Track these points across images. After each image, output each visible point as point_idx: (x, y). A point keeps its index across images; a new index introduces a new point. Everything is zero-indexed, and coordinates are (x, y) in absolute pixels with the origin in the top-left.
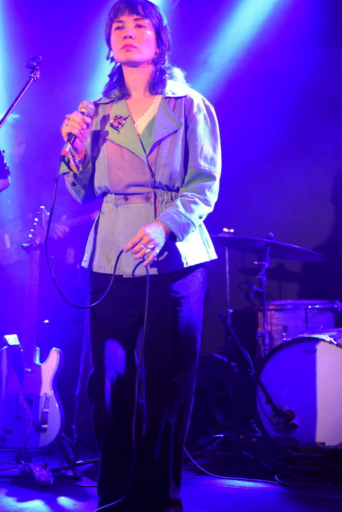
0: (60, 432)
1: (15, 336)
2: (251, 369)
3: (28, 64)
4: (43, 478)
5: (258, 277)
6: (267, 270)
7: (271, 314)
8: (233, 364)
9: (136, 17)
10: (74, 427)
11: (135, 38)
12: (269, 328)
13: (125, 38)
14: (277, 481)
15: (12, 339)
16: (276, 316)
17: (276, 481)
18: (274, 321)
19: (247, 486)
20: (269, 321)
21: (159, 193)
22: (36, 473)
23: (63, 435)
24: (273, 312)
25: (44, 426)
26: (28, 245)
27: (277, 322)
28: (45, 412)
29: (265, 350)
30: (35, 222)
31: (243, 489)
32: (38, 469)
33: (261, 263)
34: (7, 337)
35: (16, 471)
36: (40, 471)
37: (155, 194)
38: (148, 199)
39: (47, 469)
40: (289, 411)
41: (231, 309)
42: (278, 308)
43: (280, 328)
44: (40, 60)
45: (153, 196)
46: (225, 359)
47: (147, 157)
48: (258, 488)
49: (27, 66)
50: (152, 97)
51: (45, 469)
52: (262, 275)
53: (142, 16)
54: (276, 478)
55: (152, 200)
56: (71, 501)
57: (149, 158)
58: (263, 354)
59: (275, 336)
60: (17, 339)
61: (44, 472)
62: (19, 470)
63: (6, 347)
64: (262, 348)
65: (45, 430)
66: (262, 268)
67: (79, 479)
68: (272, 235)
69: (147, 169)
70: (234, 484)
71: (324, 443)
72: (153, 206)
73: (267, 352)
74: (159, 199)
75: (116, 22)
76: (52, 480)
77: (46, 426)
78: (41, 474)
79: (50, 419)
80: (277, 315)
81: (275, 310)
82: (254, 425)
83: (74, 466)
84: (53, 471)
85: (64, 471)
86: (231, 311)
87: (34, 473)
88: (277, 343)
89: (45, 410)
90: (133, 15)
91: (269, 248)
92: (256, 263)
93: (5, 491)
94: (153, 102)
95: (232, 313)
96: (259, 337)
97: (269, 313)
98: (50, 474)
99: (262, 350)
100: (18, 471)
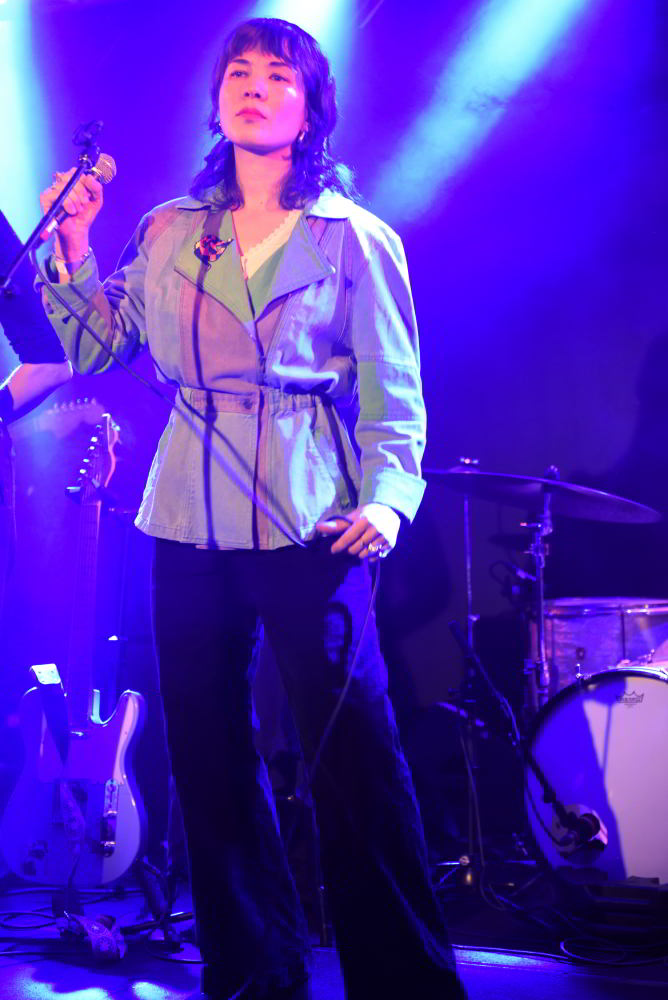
0: (140, 854)
1: (53, 667)
2: (514, 734)
3: (77, 137)
4: (105, 946)
5: (527, 552)
6: (546, 539)
7: (553, 626)
8: (480, 723)
9: (274, 59)
10: (166, 844)
11: (267, 99)
12: (549, 652)
13: (247, 95)
14: (565, 955)
15: (47, 674)
16: (564, 629)
17: (561, 953)
18: (559, 639)
19: (505, 962)
20: (549, 638)
21: (271, 395)
22: (92, 937)
23: (145, 860)
24: (556, 621)
25: (107, 843)
26: (78, 488)
27: (566, 641)
28: (109, 815)
29: (541, 695)
30: (93, 444)
31: (497, 969)
32: (95, 928)
33: (533, 525)
34: (36, 668)
35: (54, 932)
36: (99, 932)
37: (262, 397)
38: (247, 405)
39: (114, 928)
40: (586, 815)
41: (474, 615)
42: (566, 612)
43: (571, 652)
44: (100, 129)
45: (258, 400)
46: (463, 713)
47: (256, 323)
48: (526, 967)
49: (74, 141)
50: (282, 213)
51: (110, 928)
52: (536, 550)
53: (286, 59)
54: (562, 948)
55: (256, 407)
56: (159, 992)
57: (259, 324)
58: (537, 705)
59: (561, 669)
60: (56, 672)
61: (107, 933)
62: (60, 929)
63: (35, 688)
64: (536, 691)
65: (111, 850)
66: (536, 534)
67: (176, 948)
68: (556, 470)
69: (253, 347)
70: (480, 960)
71: (656, 880)
72: (256, 420)
73: (546, 700)
74: (269, 407)
75: (236, 61)
76: (123, 950)
77: (112, 843)
78: (102, 938)
79: (120, 829)
80: (563, 627)
81: (561, 618)
82: (520, 843)
83: (165, 922)
84: (125, 931)
85: (146, 932)
86: (475, 619)
87: (87, 934)
88: (565, 682)
89: (110, 812)
90: (269, 55)
91: (549, 496)
92: (525, 524)
93: (30, 970)
94: (283, 222)
95: (475, 622)
96: (530, 669)
97: (549, 623)
98: (120, 937)
99: (536, 696)
100: (56, 930)
